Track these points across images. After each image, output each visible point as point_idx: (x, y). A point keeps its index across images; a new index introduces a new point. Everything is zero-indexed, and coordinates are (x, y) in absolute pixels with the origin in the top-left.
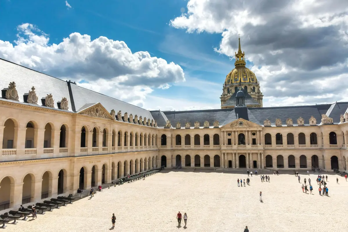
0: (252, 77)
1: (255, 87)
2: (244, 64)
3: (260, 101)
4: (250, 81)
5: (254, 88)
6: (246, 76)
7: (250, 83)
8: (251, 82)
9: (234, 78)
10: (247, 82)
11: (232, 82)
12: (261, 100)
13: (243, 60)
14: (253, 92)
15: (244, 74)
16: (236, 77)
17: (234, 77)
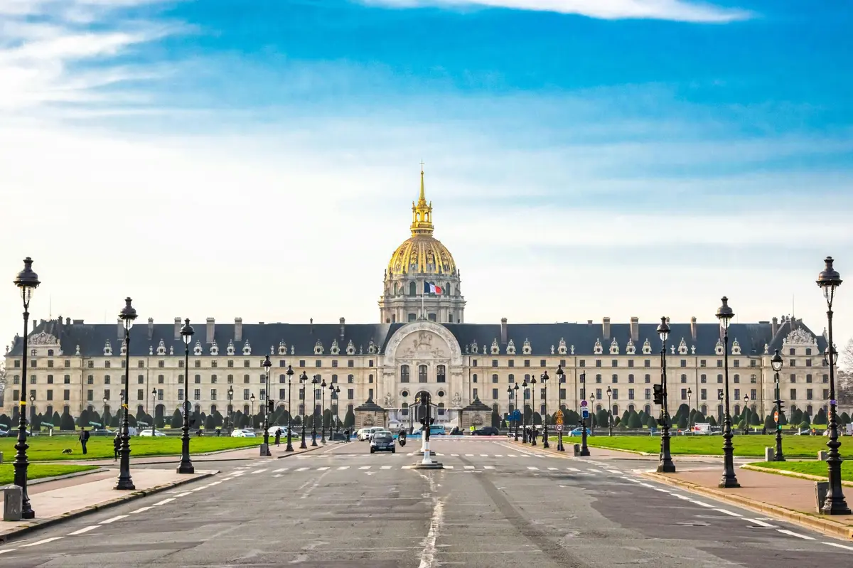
0: (445, 263)
1: (450, 282)
2: (430, 231)
3: (458, 313)
4: (440, 272)
5: (448, 285)
6: (434, 260)
7: (442, 277)
8: (443, 273)
9: (410, 262)
10: (436, 275)
11: (404, 272)
12: (460, 311)
13: (428, 221)
14: (445, 296)
15: (431, 257)
16: (412, 262)
17: (410, 260)
